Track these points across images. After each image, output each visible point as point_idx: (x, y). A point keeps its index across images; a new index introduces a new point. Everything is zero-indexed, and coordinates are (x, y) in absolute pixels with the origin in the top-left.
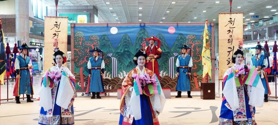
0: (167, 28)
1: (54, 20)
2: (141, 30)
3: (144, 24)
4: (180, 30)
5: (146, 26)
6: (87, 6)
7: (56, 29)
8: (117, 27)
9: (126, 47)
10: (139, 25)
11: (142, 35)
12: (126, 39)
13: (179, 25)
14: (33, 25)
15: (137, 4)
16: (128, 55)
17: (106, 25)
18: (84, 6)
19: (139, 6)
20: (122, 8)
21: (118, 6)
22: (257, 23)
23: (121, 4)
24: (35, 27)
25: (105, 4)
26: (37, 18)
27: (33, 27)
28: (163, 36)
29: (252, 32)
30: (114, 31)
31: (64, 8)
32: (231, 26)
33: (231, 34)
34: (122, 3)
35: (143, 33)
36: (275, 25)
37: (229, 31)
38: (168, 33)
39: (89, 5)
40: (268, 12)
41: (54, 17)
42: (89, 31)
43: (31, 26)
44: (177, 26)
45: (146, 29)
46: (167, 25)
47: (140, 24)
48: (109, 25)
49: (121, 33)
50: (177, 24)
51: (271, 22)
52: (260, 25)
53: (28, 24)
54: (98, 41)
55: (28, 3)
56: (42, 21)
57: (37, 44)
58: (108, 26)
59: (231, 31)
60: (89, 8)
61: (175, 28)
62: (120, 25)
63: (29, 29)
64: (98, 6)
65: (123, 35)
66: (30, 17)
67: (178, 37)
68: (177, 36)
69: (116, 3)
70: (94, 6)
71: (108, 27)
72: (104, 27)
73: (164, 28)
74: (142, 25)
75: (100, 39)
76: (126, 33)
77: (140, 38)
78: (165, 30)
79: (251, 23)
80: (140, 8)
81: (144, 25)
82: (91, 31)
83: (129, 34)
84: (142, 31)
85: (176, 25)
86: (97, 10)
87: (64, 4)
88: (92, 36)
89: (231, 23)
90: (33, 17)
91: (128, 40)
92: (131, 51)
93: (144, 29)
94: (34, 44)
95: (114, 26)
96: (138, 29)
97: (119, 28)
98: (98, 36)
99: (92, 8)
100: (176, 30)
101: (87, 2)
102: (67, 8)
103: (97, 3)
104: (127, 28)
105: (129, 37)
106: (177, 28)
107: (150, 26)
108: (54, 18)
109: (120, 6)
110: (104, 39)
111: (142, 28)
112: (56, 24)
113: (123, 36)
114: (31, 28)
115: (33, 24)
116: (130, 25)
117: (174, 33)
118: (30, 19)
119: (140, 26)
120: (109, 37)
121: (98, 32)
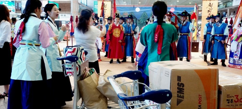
0: (170, 9)
4: (178, 10)
8: (139, 8)
9: (144, 20)
12: (144, 15)
13: (177, 7)
17: (133, 6)
30: (138, 10)
32: (210, 8)
33: (209, 13)
37: (209, 11)
42: (122, 10)
44: (176, 7)
46: (170, 7)
48: (135, 6)
53: (78, 7)
58: (134, 7)
59: (210, 11)
61: (174, 8)
62: (141, 6)
63: (78, 10)
65: (143, 12)
71: (134, 8)
72: (131, 8)
76: (145, 11)
82: (124, 10)
83: (146, 12)
85: (175, 7)
88: (124, 13)
89: (210, 6)
91: (146, 16)
97: (141, 8)
98: (128, 13)
100: (175, 10)
105: (146, 14)
112: (104, 5)
113: (143, 13)
116: (147, 7)
117: (174, 12)
120: (134, 13)
121: (129, 10)
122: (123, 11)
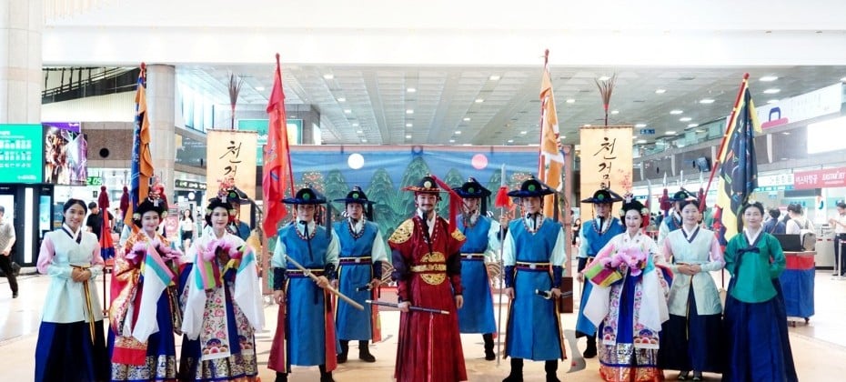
0: (471, 158)
1: (228, 137)
2: (414, 161)
3: (422, 147)
4: (497, 162)
5: (424, 152)
6: (298, 105)
7: (231, 156)
8: (362, 154)
9: (381, 198)
10: (410, 149)
11: (417, 171)
12: (381, 179)
13: (495, 150)
14: (183, 144)
15: (403, 102)
16: (385, 214)
17: (339, 150)
18: (291, 105)
19: (406, 107)
20: (371, 109)
21: (363, 106)
22: (651, 144)
23: (370, 102)
24: (188, 148)
25: (336, 102)
26: (193, 128)
27: (183, 148)
28: (460, 175)
29: (642, 163)
30: (356, 162)
31: (249, 109)
32: (608, 154)
33: (606, 171)
34: (371, 99)
35: (418, 167)
36: (690, 149)
37: (604, 165)
38: (472, 167)
39: (301, 102)
40: (674, 122)
41: (227, 131)
42: (300, 162)
43: (179, 145)
44: (492, 153)
45: (425, 158)
46: (471, 150)
47: (413, 147)
48: (345, 150)
49: (371, 168)
50: (492, 148)
51: (681, 144)
52: (659, 148)
53: (173, 141)
54: (320, 183)
55: (174, 99)
56: (203, 135)
57: (191, 185)
58: (342, 152)
59: (608, 165)
60: (300, 109)
61: (487, 157)
62: (368, 150)
63: (174, 153)
64: (322, 106)
65: (374, 171)
66: (176, 128)
67: (493, 177)
68: (490, 174)
69: (360, 100)
70: (312, 106)
71: (343, 155)
72: (333, 155)
73: (463, 156)
74: (417, 150)
75: (327, 178)
76: (381, 168)
77: (412, 178)
78: (466, 162)
79: (640, 145)
80: (410, 112)
81: (422, 151)
82: (304, 162)
83: (386, 169)
84: (417, 163)
85: (489, 151)
86: (319, 114)
87: (249, 101)
88: (308, 173)
89: (608, 149)
90: (184, 128)
91: (386, 183)
92: (392, 206)
93: (421, 159)
94: (185, 184)
95: (355, 152)
96: (409, 159)
97: (367, 156)
98: (322, 172)
99: (308, 109)
100: (489, 161)
101: (297, 97)
102: (255, 109)
103: (318, 99)
104: (384, 156)
105: (388, 176)
106: (492, 157)
107: (433, 152)
108: (229, 133)
109: (367, 106)
110: (335, 179)
111: (417, 156)
112: (232, 145)
113: (376, 174)
114: (179, 151)
115: (183, 141)
116: (390, 150)
117: (486, 169)
118: (178, 131)
119: (413, 151)
120: (344, 174)
121: (322, 164)
122: (306, 165)
